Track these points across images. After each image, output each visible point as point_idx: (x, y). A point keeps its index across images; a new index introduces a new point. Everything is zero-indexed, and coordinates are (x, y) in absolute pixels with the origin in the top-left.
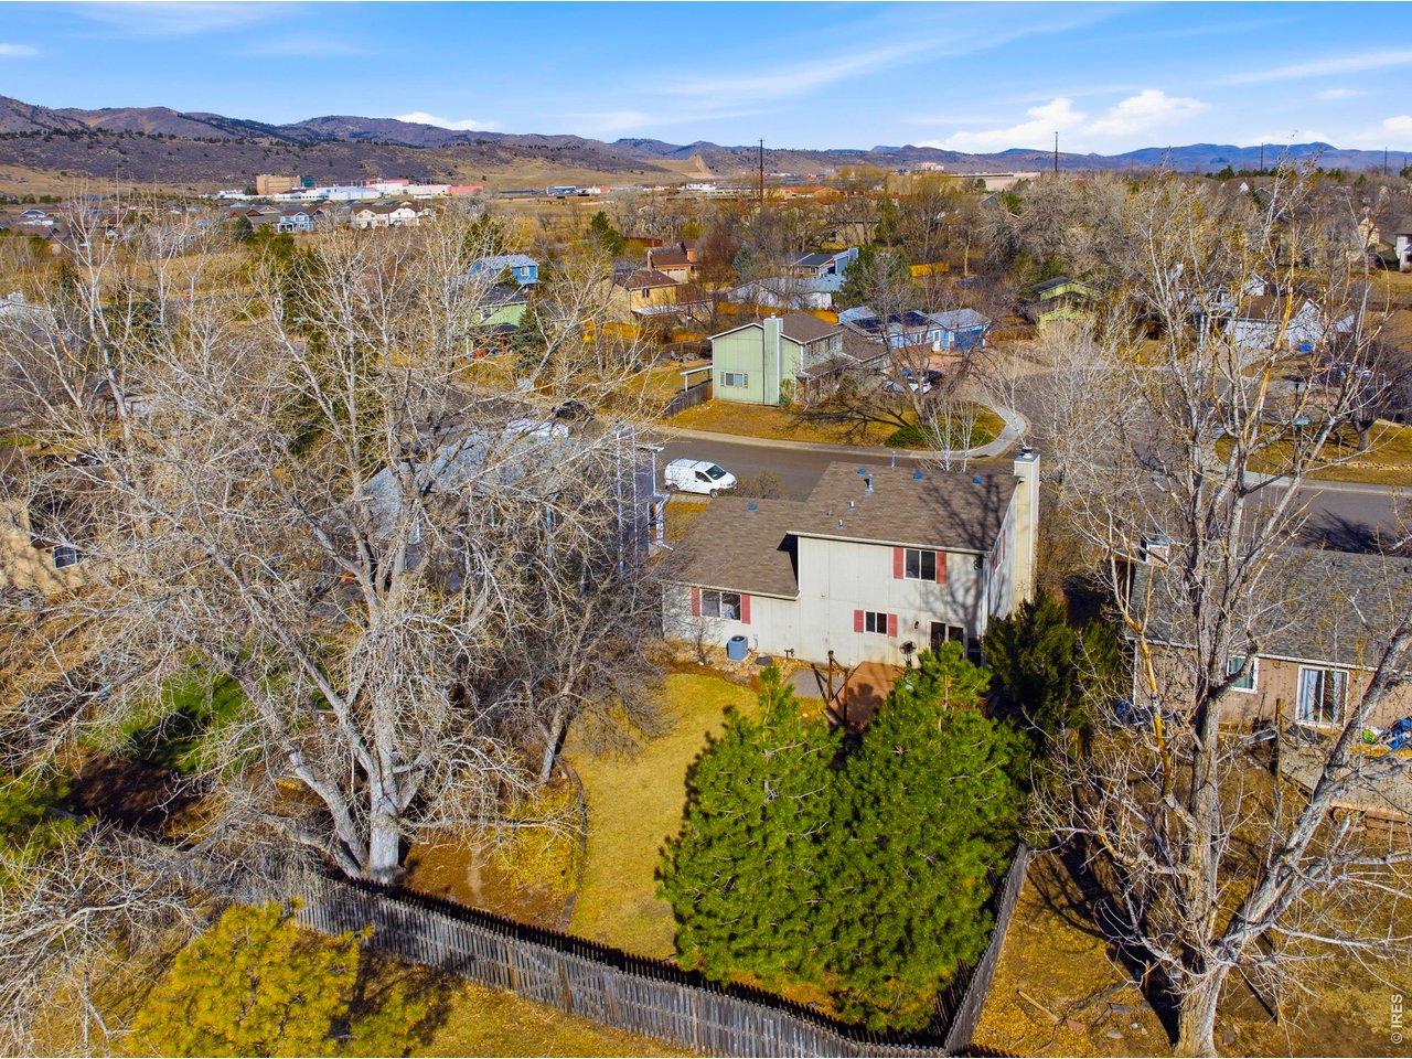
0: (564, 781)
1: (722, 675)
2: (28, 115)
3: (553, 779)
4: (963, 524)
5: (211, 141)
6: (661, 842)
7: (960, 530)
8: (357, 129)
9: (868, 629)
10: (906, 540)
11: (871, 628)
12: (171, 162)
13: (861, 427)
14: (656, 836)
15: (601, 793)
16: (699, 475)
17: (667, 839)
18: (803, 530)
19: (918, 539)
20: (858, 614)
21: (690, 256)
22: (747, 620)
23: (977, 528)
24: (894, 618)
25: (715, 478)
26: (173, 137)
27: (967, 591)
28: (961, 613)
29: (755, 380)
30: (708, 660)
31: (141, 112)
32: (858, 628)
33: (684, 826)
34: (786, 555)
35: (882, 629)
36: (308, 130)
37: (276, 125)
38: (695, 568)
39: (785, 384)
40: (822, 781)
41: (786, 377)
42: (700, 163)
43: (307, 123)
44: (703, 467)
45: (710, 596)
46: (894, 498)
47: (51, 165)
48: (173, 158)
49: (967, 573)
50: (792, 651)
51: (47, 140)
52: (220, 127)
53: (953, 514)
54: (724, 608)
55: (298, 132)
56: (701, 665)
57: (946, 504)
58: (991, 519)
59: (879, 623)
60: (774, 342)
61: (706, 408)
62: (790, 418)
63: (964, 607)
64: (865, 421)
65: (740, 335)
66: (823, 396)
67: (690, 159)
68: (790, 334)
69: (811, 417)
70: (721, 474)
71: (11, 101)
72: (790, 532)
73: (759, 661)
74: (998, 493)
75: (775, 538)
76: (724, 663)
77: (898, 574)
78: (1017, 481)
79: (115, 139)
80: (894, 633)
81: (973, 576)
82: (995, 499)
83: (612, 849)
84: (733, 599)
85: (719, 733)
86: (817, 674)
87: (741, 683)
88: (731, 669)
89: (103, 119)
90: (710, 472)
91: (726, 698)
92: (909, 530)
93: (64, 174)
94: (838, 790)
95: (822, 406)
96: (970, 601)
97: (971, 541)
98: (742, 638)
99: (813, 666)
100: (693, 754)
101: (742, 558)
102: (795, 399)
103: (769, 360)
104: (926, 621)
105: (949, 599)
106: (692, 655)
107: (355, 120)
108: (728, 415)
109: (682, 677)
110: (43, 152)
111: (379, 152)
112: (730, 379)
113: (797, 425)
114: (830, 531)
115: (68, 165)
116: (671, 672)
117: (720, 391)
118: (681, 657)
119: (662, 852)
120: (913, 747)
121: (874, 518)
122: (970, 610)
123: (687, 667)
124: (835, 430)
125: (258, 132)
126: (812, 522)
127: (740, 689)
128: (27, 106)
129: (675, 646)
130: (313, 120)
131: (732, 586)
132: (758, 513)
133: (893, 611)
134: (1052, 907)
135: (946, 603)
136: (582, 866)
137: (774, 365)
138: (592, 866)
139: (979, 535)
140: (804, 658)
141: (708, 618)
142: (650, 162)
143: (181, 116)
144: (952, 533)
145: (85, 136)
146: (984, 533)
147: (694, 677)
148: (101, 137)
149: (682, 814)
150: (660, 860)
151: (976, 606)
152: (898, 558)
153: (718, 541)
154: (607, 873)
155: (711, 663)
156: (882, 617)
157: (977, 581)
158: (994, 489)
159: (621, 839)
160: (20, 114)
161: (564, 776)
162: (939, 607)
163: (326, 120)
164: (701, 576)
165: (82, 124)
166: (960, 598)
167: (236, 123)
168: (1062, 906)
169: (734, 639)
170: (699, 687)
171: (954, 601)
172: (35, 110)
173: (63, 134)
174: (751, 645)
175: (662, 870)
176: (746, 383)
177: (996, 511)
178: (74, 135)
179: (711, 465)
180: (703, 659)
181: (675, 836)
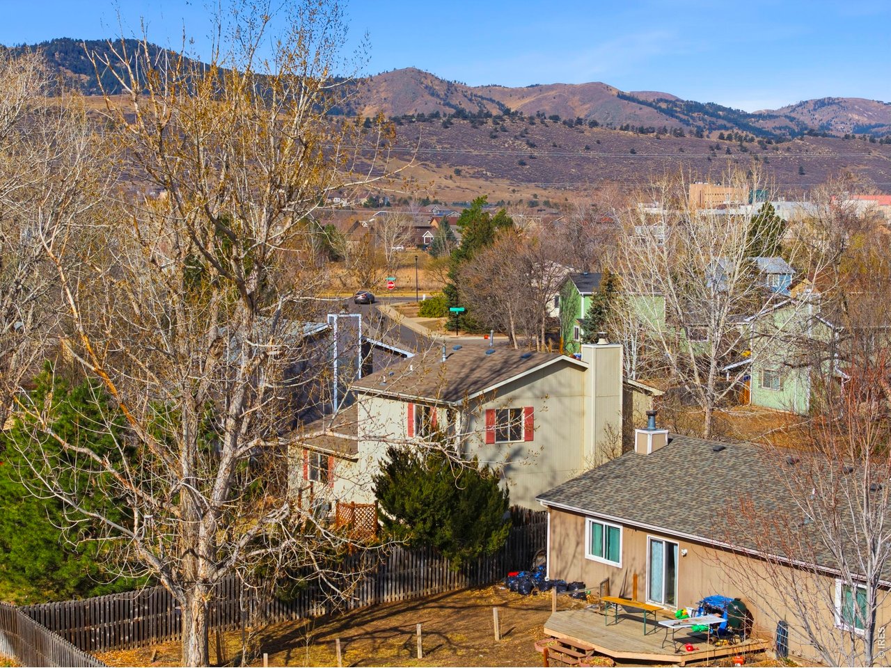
2: (442, 94)
5: (642, 131)
8: (864, 120)
12: (587, 160)
26: (594, 124)
31: (573, 90)
36: (792, 119)
37: (750, 111)
43: (793, 109)
47: (445, 160)
48: (591, 154)
51: (445, 125)
52: (670, 113)
55: (777, 123)
71: (426, 75)
79: (523, 126)
89: (527, 101)
93: (458, 172)
107: (863, 105)
110: (439, 142)
111: (875, 154)
115: (465, 160)
125: (721, 122)
128: (442, 81)
130: (802, 104)
143: (622, 96)
145: (490, 121)
148: (508, 122)
160: (433, 94)
163: (821, 104)
165: (501, 106)
167: (693, 107)
172: (451, 87)
173: (465, 118)
178: (477, 120)
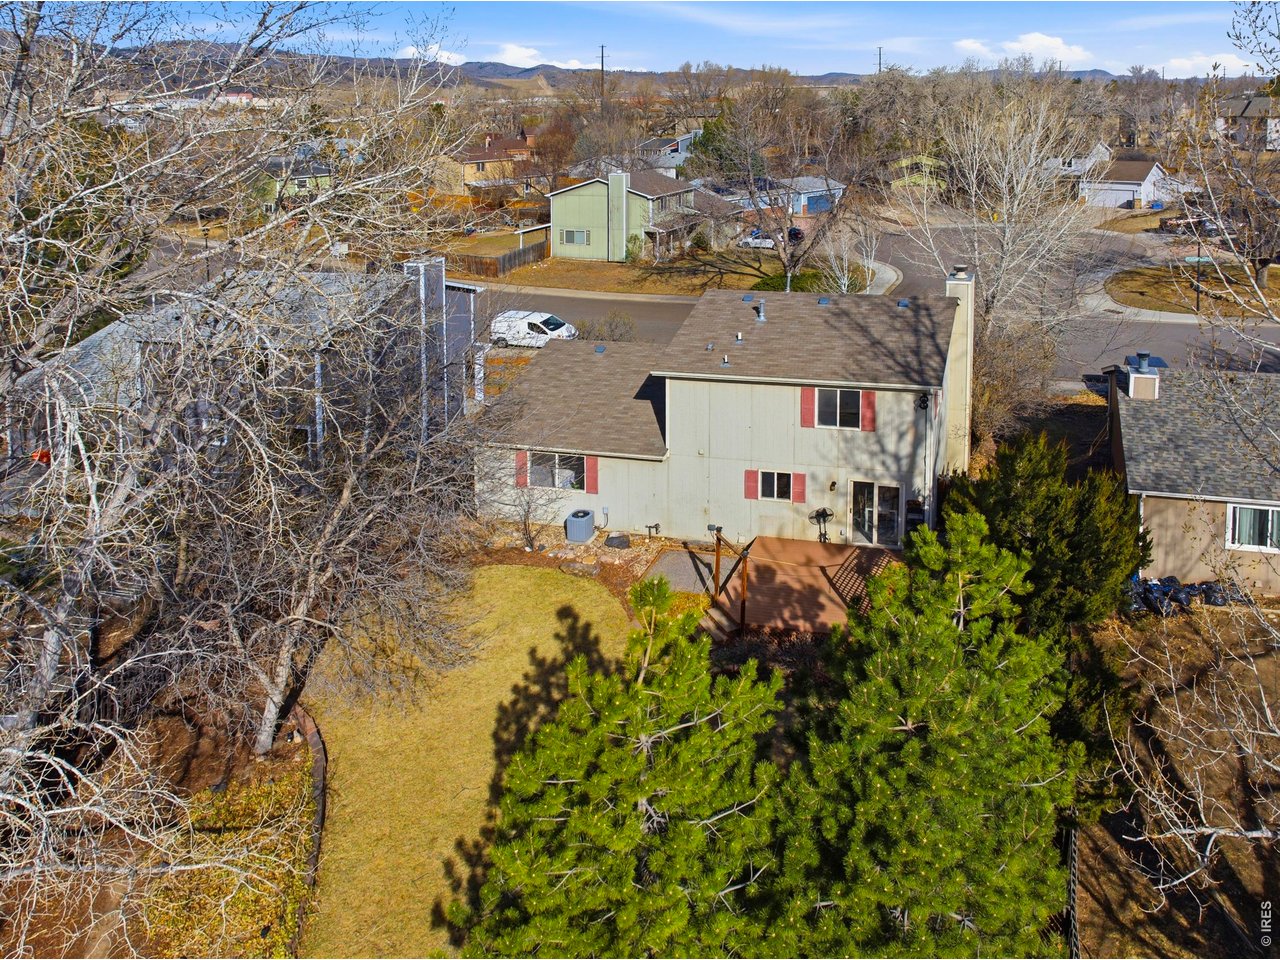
0: (297, 748)
1: (558, 563)
3: (279, 744)
4: (891, 354)
6: (449, 851)
7: (890, 362)
9: (764, 494)
10: (818, 376)
11: (767, 493)
13: (717, 279)
14: (441, 840)
15: (354, 765)
16: (532, 326)
17: (460, 844)
18: (674, 370)
19: (835, 374)
20: (750, 475)
21: (530, 141)
22: (594, 489)
23: (912, 359)
24: (801, 478)
25: (552, 330)
27: (901, 436)
28: (893, 468)
29: (599, 236)
30: (537, 544)
32: (750, 493)
33: (490, 817)
34: (647, 406)
35: (784, 493)
38: (521, 426)
39: (633, 239)
40: (753, 783)
41: (633, 232)
42: (542, 82)
44: (538, 318)
45: (541, 459)
46: (794, 328)
49: (901, 414)
50: (657, 527)
53: (875, 343)
54: (564, 475)
56: (528, 551)
57: (864, 330)
58: (927, 347)
59: (780, 485)
60: (620, 197)
61: (543, 265)
62: (637, 273)
63: (897, 458)
64: (722, 273)
65: (582, 191)
66: (674, 253)
67: (534, 78)
68: (637, 188)
69: (660, 271)
70: (558, 326)
72: (655, 373)
73: (611, 542)
74: (929, 316)
75: (631, 384)
76: (560, 547)
77: (806, 422)
78: (954, 303)
80: (801, 497)
81: (910, 418)
82: (927, 322)
83: (361, 872)
84: (576, 464)
85: (551, 650)
86: (693, 556)
87: (585, 574)
88: (571, 556)
90: (546, 323)
91: (564, 597)
92: (819, 364)
94: (788, 801)
95: (673, 260)
96: (905, 449)
97: (906, 373)
98: (586, 514)
99: (685, 544)
100: (509, 685)
101: (586, 410)
102: (643, 255)
103: (614, 216)
104: (847, 478)
105: (876, 448)
106: (516, 539)
108: (568, 271)
109: (499, 571)
112: (570, 237)
113: (645, 279)
114: (711, 370)
116: (483, 563)
117: (559, 249)
118: (499, 541)
119: (449, 867)
120: (944, 719)
121: (771, 352)
122: (905, 463)
123: (505, 556)
124: (689, 282)
126: (686, 359)
127: (584, 583)
129: (492, 528)
131: (573, 445)
132: (608, 356)
133: (800, 470)
134: (1122, 928)
135: (873, 454)
136: (303, 912)
137: (621, 221)
138: (324, 908)
139: (914, 364)
140: (673, 535)
141: (538, 491)
142: (495, 81)
144: (878, 365)
146: (920, 363)
147: (516, 569)
149: (487, 795)
150: (443, 887)
151: (913, 456)
152: (806, 401)
153: (553, 391)
154: (348, 922)
155: (542, 547)
156: (784, 479)
157: (915, 424)
158: (923, 312)
159: (380, 851)
161: (298, 739)
162: (863, 459)
164: (529, 435)
166: (891, 446)
168: (1137, 923)
169: (575, 515)
170: (523, 582)
171: (883, 451)
174: (599, 521)
175: (446, 906)
176: (588, 240)
177: (932, 336)
179: (546, 316)
180: (530, 542)
181: (472, 835)
